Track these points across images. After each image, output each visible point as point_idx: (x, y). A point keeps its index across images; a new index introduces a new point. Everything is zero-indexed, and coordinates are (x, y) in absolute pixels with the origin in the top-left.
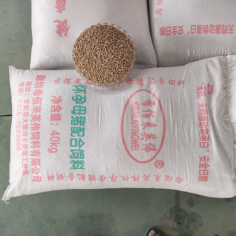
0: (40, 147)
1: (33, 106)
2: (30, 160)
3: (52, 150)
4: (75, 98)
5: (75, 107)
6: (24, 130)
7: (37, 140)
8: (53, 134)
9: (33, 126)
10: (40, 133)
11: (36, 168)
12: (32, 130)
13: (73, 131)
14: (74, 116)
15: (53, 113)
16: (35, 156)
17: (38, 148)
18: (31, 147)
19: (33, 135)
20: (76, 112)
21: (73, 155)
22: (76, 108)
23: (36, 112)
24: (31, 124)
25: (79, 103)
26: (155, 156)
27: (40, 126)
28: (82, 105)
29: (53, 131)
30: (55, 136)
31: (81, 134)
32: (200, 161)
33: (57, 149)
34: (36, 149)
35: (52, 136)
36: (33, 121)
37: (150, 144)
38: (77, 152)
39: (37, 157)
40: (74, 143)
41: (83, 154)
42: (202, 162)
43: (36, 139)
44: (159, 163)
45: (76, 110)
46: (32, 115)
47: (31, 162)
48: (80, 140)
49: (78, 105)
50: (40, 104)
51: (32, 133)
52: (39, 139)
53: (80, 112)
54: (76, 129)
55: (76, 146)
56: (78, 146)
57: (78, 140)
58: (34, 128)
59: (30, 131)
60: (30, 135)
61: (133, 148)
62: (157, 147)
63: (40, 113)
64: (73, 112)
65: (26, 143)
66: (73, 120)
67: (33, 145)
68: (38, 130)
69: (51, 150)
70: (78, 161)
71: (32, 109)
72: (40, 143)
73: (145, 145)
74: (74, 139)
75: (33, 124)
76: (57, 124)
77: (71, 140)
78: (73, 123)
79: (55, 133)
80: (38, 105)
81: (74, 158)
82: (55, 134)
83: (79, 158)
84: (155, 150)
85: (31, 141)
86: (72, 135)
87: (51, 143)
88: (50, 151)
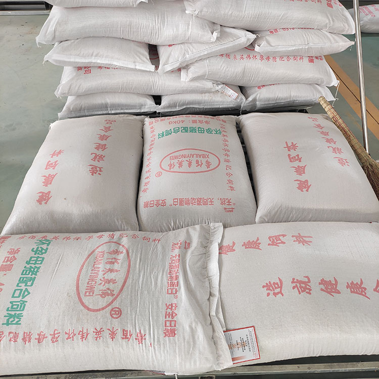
26: (112, 302)
31: (29, 283)
32: (167, 309)
37: (108, 289)
41: (25, 305)
42: (169, 310)
44: (115, 311)
48: (26, 290)
57: (24, 289)
61: (88, 294)
62: (116, 292)
73: (102, 290)
84: (113, 295)
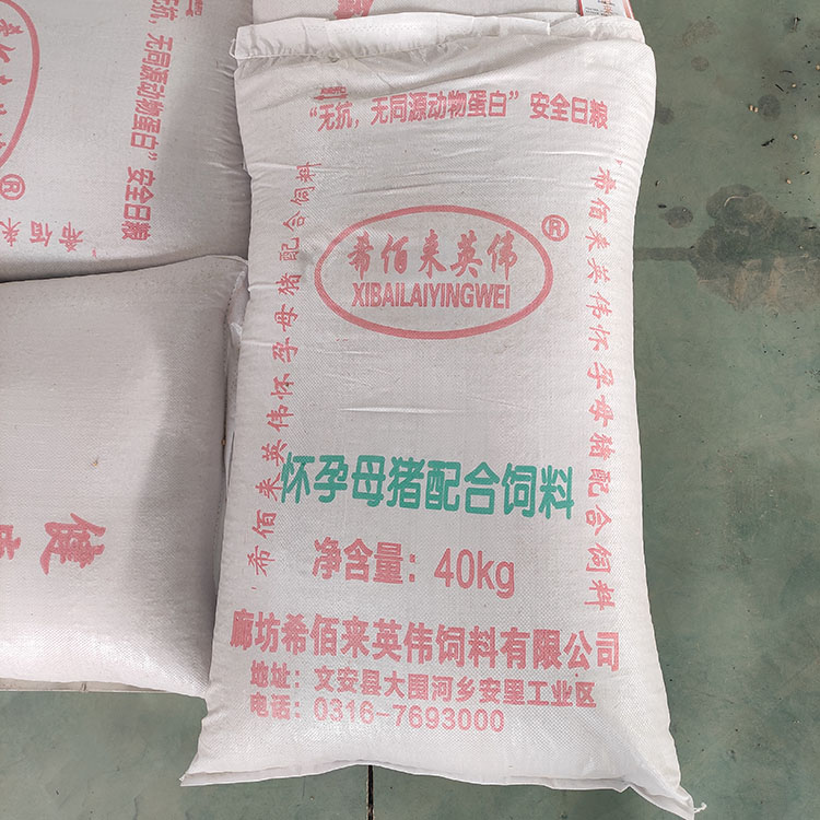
0: (493, 629)
1: (344, 650)
2: (541, 674)
3: (505, 579)
4: (327, 493)
5: (356, 495)
6: (430, 695)
7: (467, 637)
8: (448, 576)
9: (415, 652)
10: (442, 627)
11: (567, 649)
12: (429, 657)
13: (439, 502)
14: (389, 496)
15: (372, 572)
16: (523, 650)
17: (497, 634)
18: (492, 664)
19: (449, 655)
20: (374, 490)
21: (524, 503)
22: (362, 488)
23: (367, 638)
24: (409, 660)
25: (343, 478)
27: (417, 626)
28: (352, 470)
29: (438, 574)
30: (453, 569)
33: (503, 564)
34: (500, 643)
35: (454, 581)
36: (396, 652)
38: (512, 491)
39: (529, 642)
40: (479, 501)
43: (462, 643)
45: (369, 489)
46: (377, 656)
47: (546, 666)
49: (350, 482)
50: (336, 621)
51: (441, 659)
52: (461, 630)
53: (375, 477)
54: (434, 492)
55: (491, 493)
56: (494, 486)
58: (422, 647)
59: (434, 668)
60: (449, 668)
63: (371, 624)
64: (374, 500)
65: (476, 684)
66: (402, 500)
67: (484, 655)
68: (430, 632)
69: (504, 586)
70: (542, 488)
71: (355, 656)
72: (477, 628)
74: (468, 502)
75: (410, 653)
76: (413, 558)
77: (469, 509)
78: (413, 501)
79: (443, 570)
80: (341, 630)
81: (533, 500)
82: (448, 567)
83: (534, 485)
85: (469, 662)
86: (455, 508)
87: (480, 586)
88: (508, 590)
